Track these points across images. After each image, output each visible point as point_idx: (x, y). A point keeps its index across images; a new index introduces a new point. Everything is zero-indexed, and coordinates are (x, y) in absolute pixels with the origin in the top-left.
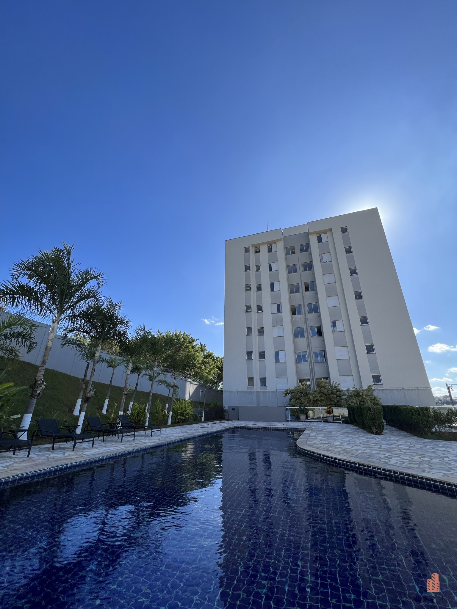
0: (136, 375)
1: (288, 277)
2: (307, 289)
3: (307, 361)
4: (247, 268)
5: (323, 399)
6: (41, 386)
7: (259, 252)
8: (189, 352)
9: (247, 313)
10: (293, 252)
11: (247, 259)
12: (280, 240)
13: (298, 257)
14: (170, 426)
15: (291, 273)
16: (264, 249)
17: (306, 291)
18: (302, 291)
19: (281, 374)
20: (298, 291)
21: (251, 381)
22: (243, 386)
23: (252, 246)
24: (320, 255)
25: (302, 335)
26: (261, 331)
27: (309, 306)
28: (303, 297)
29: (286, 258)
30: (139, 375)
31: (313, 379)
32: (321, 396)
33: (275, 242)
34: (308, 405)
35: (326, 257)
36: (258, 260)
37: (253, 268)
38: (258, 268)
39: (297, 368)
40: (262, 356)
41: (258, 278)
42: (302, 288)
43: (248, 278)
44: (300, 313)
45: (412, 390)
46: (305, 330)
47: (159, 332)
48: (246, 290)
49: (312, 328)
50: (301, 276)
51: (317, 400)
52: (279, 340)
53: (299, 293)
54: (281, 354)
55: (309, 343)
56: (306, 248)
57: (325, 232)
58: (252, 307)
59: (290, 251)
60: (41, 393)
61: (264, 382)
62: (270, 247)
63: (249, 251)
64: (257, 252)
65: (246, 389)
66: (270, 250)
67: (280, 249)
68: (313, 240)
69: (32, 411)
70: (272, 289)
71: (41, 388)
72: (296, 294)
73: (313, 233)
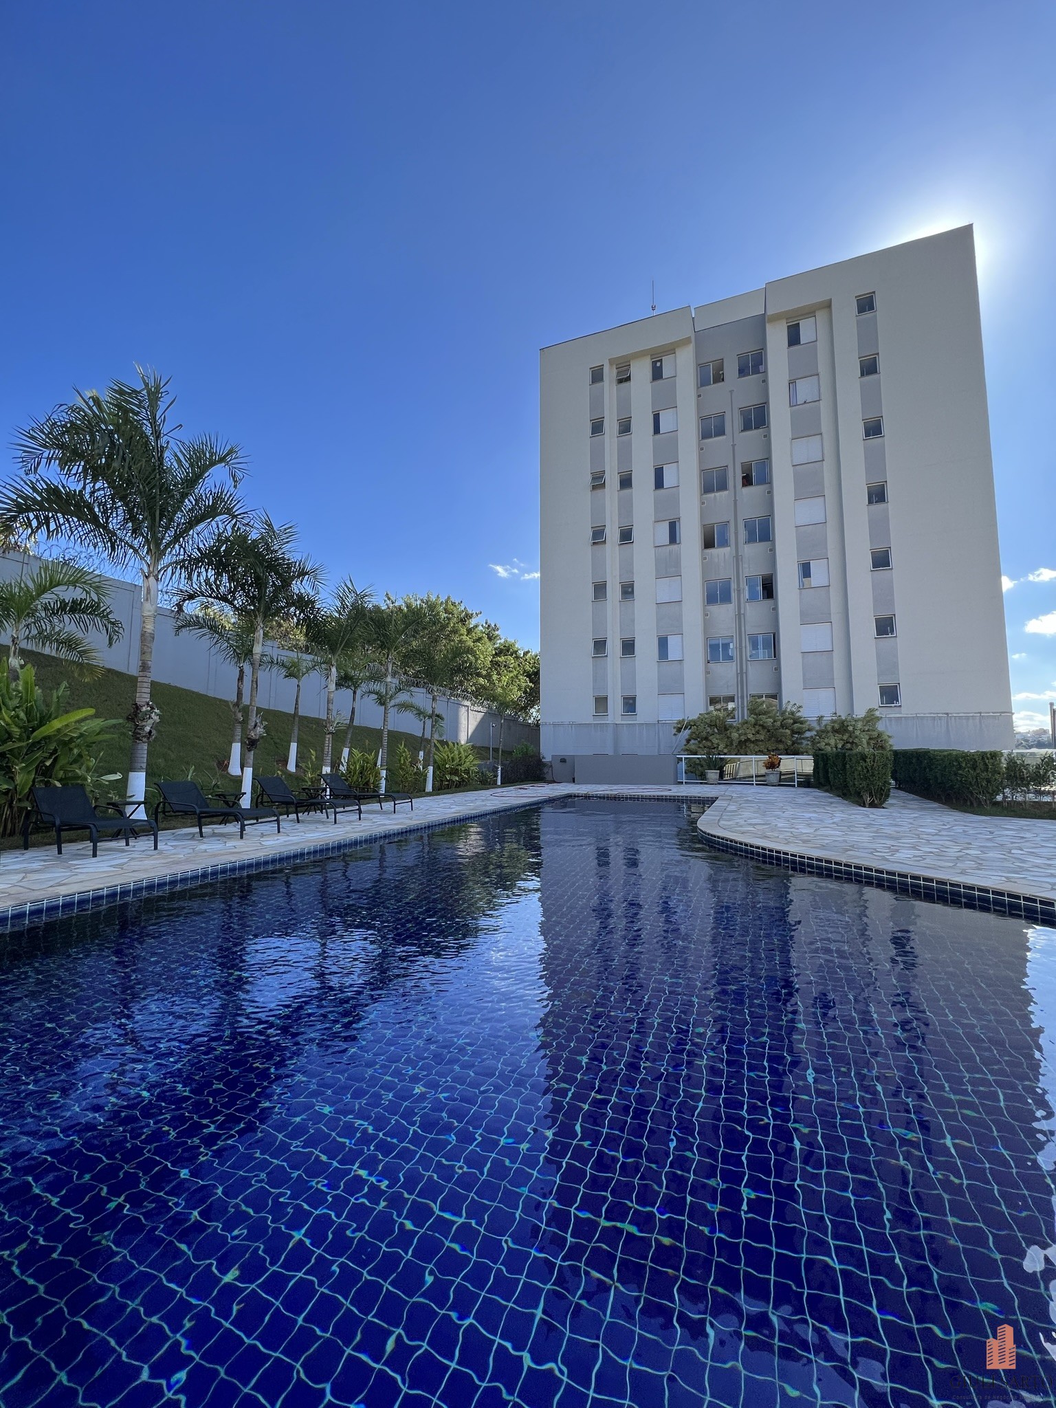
0: (350, 692)
1: (702, 449)
2: (747, 481)
3: (731, 658)
4: (597, 428)
5: (762, 738)
6: (150, 718)
7: (628, 379)
8: (460, 641)
9: (596, 547)
10: (719, 378)
11: (596, 402)
12: (686, 341)
13: (731, 392)
14: (429, 794)
15: (711, 437)
16: (641, 371)
17: (744, 485)
18: (735, 487)
19: (671, 687)
20: (723, 486)
21: (601, 703)
22: (585, 712)
23: (611, 362)
24: (792, 383)
25: (726, 598)
26: (628, 591)
27: (749, 526)
28: (735, 501)
29: (699, 396)
30: (355, 693)
31: (742, 697)
32: (758, 732)
33: (671, 349)
34: (725, 751)
35: (805, 390)
36: (624, 403)
37: (611, 426)
38: (625, 428)
39: (707, 672)
40: (628, 647)
41: (625, 453)
42: (734, 477)
43: (597, 454)
44: (724, 543)
45: (968, 718)
46: (733, 586)
47: (389, 599)
48: (594, 488)
49: (750, 581)
50: (733, 446)
51: (748, 740)
52: (669, 611)
53: (726, 493)
54: (673, 642)
55: (740, 616)
56: (753, 364)
57: (810, 312)
58: (607, 530)
59: (711, 375)
60: (154, 732)
61: (630, 704)
62: (658, 364)
63: (602, 380)
64: (624, 379)
65: (591, 720)
66: (657, 374)
67: (683, 367)
68: (777, 337)
69: (144, 766)
70: (659, 484)
71: (151, 721)
72: (718, 494)
73: (776, 318)
